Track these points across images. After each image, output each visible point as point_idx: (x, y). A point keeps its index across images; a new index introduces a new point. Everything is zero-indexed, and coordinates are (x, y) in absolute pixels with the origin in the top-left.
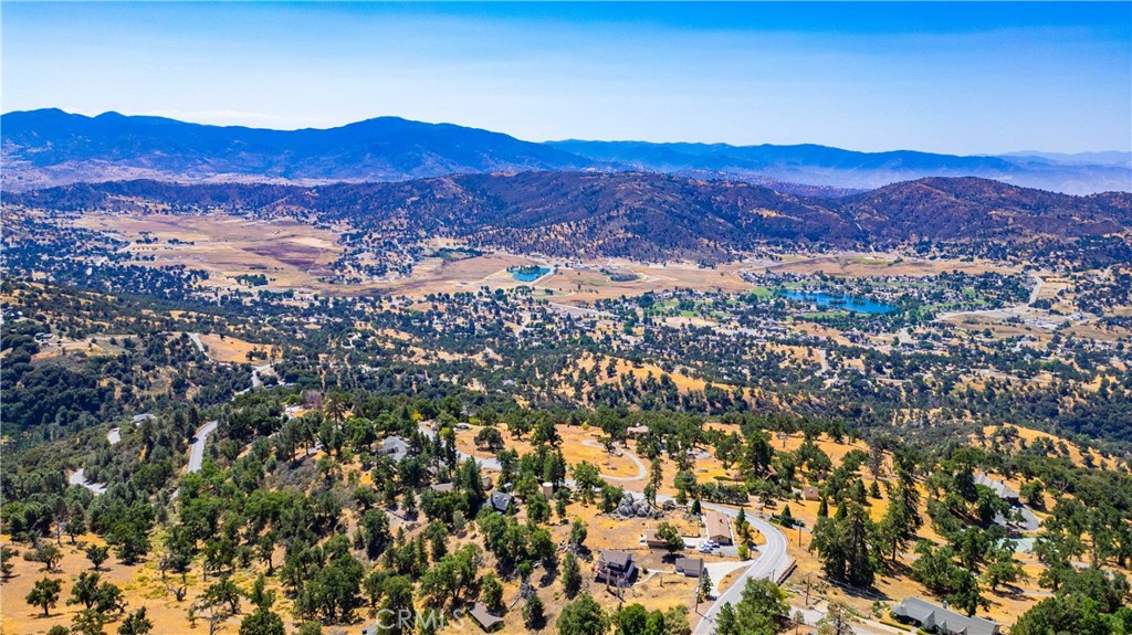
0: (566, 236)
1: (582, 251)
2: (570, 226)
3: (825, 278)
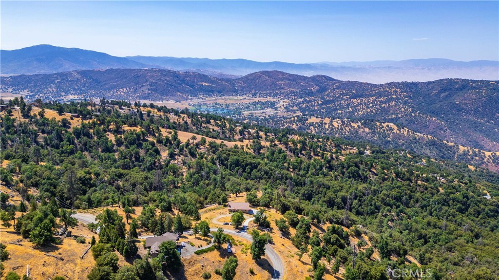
0: (124, 93)
1: (131, 98)
2: (127, 89)
3: (216, 104)
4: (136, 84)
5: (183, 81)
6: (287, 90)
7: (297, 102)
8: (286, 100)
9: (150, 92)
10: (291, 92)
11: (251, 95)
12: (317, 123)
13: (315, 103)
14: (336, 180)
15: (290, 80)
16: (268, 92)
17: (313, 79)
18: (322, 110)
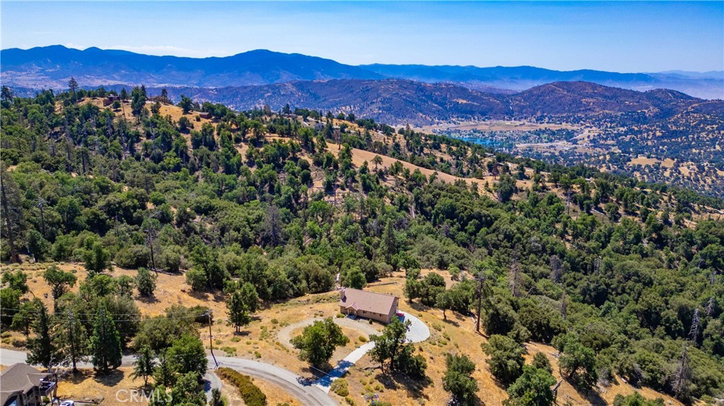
0: (347, 112)
3: (475, 132)
4: (364, 101)
5: (430, 97)
6: (599, 112)
7: (616, 132)
8: (594, 128)
9: (381, 111)
10: (605, 116)
11: (535, 120)
12: (647, 166)
13: (648, 135)
14: (670, 268)
15: (605, 97)
16: (564, 115)
17: (649, 95)
18: (661, 147)
